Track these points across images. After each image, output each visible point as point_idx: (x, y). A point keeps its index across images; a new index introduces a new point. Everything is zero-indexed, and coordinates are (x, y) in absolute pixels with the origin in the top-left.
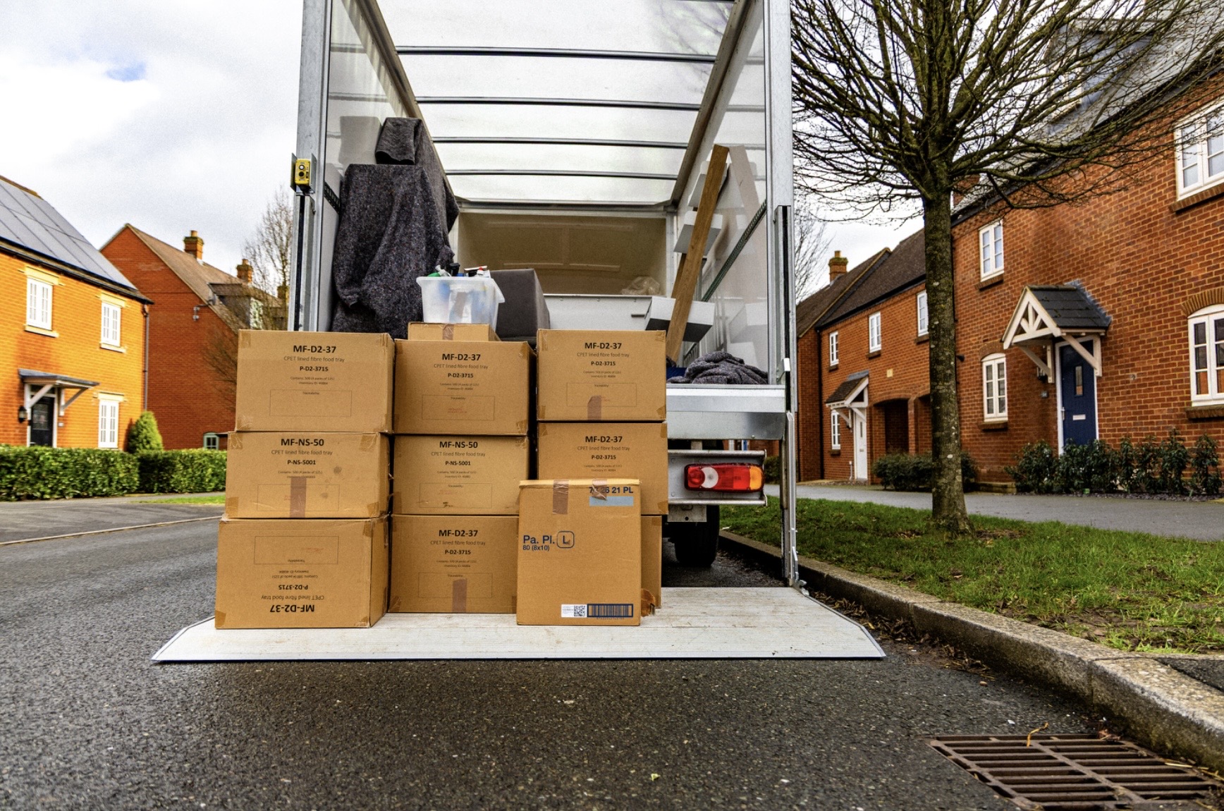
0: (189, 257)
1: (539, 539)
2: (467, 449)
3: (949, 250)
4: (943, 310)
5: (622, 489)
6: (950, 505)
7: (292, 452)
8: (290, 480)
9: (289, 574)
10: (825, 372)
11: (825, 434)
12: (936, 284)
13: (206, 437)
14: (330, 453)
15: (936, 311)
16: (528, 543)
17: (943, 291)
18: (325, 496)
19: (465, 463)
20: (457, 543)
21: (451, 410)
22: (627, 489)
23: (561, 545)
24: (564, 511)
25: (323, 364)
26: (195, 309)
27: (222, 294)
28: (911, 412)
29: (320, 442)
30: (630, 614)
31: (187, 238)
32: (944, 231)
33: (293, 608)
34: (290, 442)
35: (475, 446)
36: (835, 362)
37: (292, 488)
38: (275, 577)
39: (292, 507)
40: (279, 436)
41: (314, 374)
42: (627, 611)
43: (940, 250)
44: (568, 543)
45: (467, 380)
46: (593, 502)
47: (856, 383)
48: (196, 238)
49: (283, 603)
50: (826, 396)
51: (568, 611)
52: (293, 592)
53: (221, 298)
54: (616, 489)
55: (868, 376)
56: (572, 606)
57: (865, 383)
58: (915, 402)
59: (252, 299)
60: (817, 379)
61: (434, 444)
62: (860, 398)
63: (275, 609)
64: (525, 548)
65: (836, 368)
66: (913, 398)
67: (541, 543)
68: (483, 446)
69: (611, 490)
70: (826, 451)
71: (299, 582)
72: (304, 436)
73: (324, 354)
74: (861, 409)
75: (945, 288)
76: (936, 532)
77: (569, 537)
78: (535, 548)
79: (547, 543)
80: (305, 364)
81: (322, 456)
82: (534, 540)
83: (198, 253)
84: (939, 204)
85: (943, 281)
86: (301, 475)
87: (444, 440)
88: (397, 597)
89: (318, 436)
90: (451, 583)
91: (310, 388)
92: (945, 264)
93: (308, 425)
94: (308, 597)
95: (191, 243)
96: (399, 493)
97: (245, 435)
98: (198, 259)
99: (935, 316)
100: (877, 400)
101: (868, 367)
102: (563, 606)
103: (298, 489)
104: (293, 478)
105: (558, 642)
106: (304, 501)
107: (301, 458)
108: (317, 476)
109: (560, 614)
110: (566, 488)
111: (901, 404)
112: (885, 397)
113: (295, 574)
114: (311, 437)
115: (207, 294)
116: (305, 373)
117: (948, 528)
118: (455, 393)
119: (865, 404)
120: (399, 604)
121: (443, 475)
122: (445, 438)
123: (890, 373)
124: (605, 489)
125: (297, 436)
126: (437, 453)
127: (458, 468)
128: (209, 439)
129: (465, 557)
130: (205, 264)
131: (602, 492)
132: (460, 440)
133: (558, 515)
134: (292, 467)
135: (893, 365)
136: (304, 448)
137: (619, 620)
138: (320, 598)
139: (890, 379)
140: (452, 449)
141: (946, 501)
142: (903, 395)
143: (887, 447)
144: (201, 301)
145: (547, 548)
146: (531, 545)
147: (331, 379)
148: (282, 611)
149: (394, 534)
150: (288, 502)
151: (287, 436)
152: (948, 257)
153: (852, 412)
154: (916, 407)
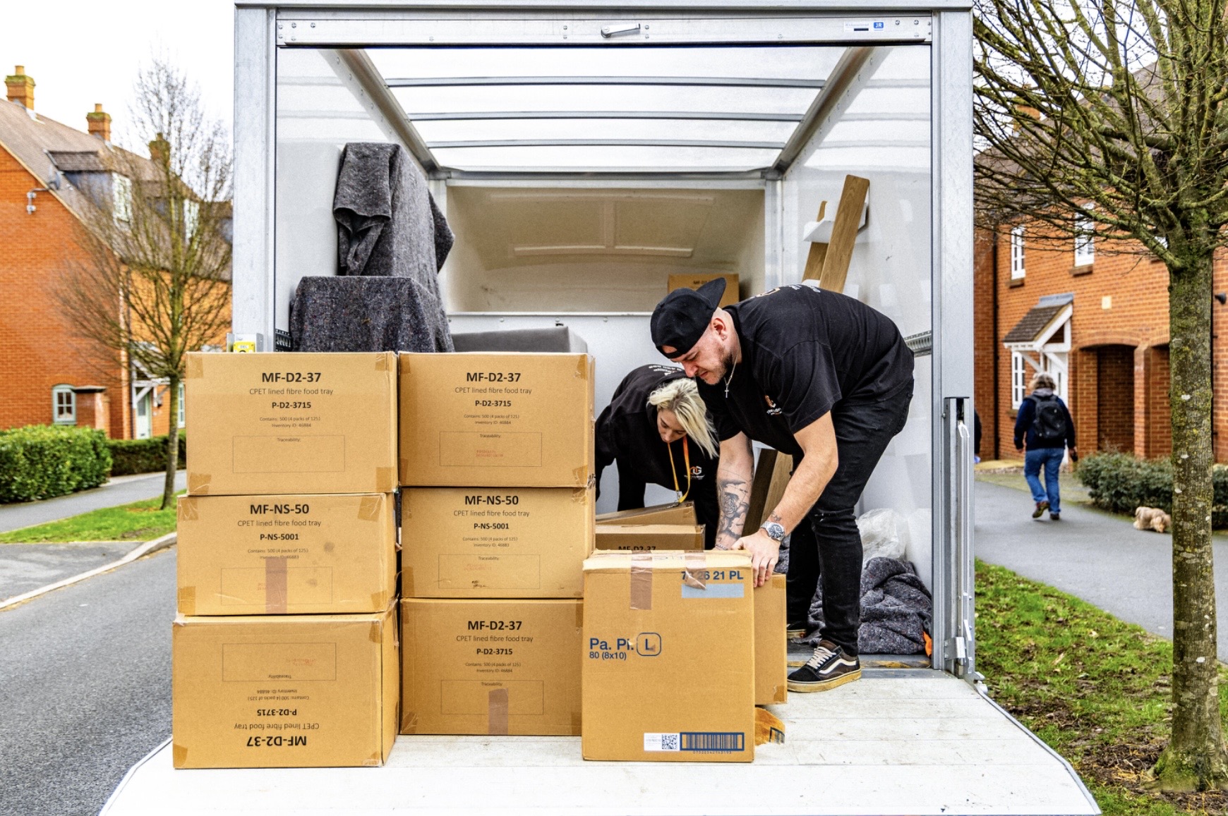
0: (13, 109)
1: (612, 644)
2: (503, 507)
3: (1207, 345)
4: (1196, 437)
5: (727, 574)
6: (1199, 733)
7: (266, 524)
8: (264, 562)
9: (270, 695)
10: (1003, 287)
11: (1002, 384)
12: (1186, 397)
13: (56, 391)
14: (318, 524)
15: (1185, 438)
16: (596, 648)
17: (1197, 409)
18: (313, 583)
19: (500, 526)
20: (494, 639)
21: (480, 453)
22: (734, 574)
23: (642, 650)
24: (647, 606)
25: (304, 398)
26: (29, 195)
27: (69, 167)
28: (1139, 368)
29: (303, 509)
30: (740, 746)
31: (9, 77)
32: (1200, 316)
33: (278, 741)
34: (261, 509)
35: (515, 501)
36: (1019, 274)
37: (268, 572)
38: (252, 699)
39: (269, 600)
40: (245, 502)
41: (291, 412)
42: (736, 743)
43: (1194, 346)
44: (652, 649)
45: (501, 410)
46: (686, 593)
47: (1052, 313)
48: (23, 77)
49: (264, 734)
50: (1004, 332)
51: (653, 742)
52: (277, 719)
53: (68, 174)
54: (719, 574)
55: (1072, 302)
56: (659, 736)
57: (1068, 312)
58: (1146, 353)
59: (115, 175)
60: (991, 298)
61: (457, 500)
62: (1058, 337)
63: (253, 742)
64: (593, 655)
65: (1020, 284)
66: (1142, 348)
67: (614, 650)
68: (526, 502)
69: (712, 576)
70: (1002, 410)
71: (284, 705)
72: (281, 500)
73: (304, 384)
74: (1059, 354)
75: (1200, 405)
76: (1177, 776)
77: (653, 641)
78: (606, 656)
79: (623, 649)
80: (278, 399)
81: (307, 527)
82: (605, 645)
83: (28, 101)
84: (1194, 274)
85: (1196, 393)
86: (279, 555)
87: (471, 494)
88: (411, 714)
89: (301, 500)
90: (487, 694)
91: (285, 432)
92: (1201, 366)
93: (288, 487)
94: (298, 726)
95: (16, 85)
96: (411, 569)
97: (200, 500)
98: (29, 110)
99: (1182, 446)
100: (1087, 342)
101: (1074, 288)
102: (647, 736)
103: (276, 571)
104: (269, 559)
105: (642, 791)
106: (285, 589)
107: (279, 531)
108: (302, 556)
109: (642, 745)
110: (648, 573)
111: (1124, 353)
112: (1098, 340)
113: (277, 695)
114: (292, 501)
115: (46, 172)
116: (279, 412)
117: (1196, 769)
118: (486, 429)
119: (1066, 346)
120: (415, 723)
121: (471, 543)
122: (473, 492)
123: (1107, 303)
124: (703, 574)
125: (271, 501)
126: (460, 513)
127: (492, 533)
128: (60, 396)
129: (503, 658)
130: (39, 117)
131: (699, 579)
132: (493, 494)
133: (641, 611)
134: (267, 544)
135: (1111, 290)
136: (282, 517)
137: (725, 755)
138: (313, 727)
139: (1107, 312)
140: (483, 506)
141: (1192, 727)
142: (1126, 340)
143: (1100, 440)
144: (37, 183)
145: (624, 656)
146: (601, 652)
147: (315, 419)
148: (264, 744)
149: (405, 626)
150: (263, 593)
151: (258, 501)
152: (1206, 356)
153: (1045, 358)
154: (1147, 360)
